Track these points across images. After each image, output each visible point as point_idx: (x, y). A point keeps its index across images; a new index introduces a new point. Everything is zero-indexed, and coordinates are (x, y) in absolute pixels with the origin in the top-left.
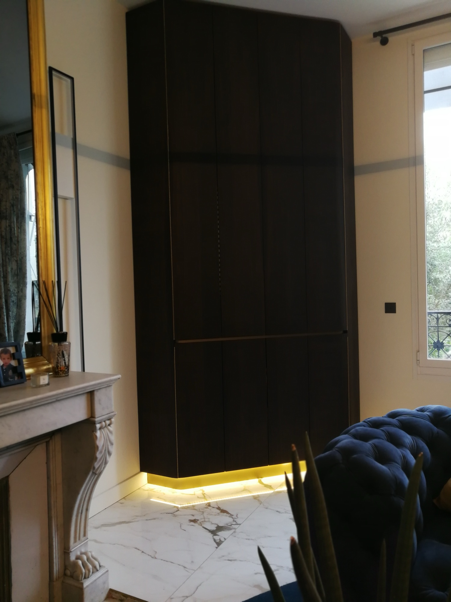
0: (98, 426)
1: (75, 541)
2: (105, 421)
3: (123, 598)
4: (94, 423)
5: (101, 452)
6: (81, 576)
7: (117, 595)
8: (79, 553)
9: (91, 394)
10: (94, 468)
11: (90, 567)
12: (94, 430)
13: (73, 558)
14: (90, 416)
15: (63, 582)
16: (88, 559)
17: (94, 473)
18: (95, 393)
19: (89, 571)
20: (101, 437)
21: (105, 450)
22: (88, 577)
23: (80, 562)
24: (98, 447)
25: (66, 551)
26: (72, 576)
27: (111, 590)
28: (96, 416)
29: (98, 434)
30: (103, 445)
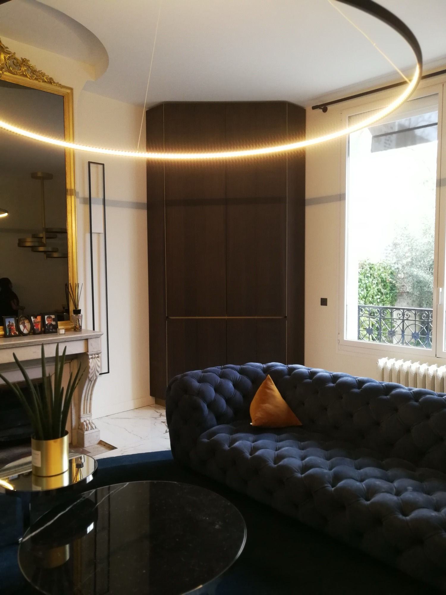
0: (90, 357)
1: (84, 413)
2: (95, 355)
3: (105, 444)
4: (88, 355)
5: (92, 370)
6: (84, 429)
7: (103, 443)
8: (86, 420)
9: (87, 340)
10: (89, 377)
11: (89, 426)
12: (88, 359)
13: (82, 421)
14: (86, 351)
15: (77, 431)
16: (89, 423)
17: (90, 380)
18: (89, 340)
19: (88, 428)
20: (92, 362)
21: (94, 369)
22: (88, 431)
23: (85, 423)
24: (90, 367)
25: (79, 418)
26: (81, 429)
27: (101, 441)
28: (89, 352)
29: (91, 361)
30: (93, 367)
